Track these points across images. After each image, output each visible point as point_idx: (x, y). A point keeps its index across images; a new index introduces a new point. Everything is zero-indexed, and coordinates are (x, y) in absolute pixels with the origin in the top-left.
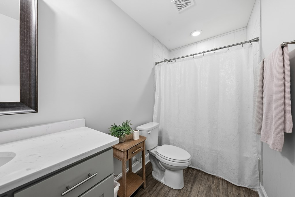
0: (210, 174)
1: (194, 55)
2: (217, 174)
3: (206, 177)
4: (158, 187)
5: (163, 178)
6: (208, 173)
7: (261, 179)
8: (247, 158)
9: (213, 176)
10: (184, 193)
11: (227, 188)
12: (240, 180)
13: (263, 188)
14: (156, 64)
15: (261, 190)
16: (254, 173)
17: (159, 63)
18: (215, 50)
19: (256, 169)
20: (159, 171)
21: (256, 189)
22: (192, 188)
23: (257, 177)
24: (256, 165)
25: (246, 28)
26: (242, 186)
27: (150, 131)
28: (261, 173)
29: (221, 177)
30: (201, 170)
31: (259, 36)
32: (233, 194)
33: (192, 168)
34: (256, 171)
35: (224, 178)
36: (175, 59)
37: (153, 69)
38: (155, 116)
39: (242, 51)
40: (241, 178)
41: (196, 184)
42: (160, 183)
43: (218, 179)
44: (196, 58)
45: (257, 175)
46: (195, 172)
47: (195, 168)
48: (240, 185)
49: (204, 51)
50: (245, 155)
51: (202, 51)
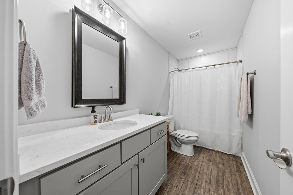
0: (211, 149)
1: (199, 68)
2: (215, 148)
3: (208, 151)
4: (178, 155)
5: (180, 151)
6: (209, 148)
7: (242, 148)
8: (234, 136)
9: (212, 150)
10: (195, 157)
11: (222, 156)
12: (230, 150)
13: (243, 153)
14: (170, 72)
15: (242, 155)
16: (238, 145)
17: (172, 71)
18: (214, 65)
19: (239, 143)
20: (176, 147)
21: (240, 155)
22: (199, 155)
23: (240, 147)
24: (239, 140)
25: (236, 48)
26: (231, 154)
27: (170, 119)
28: (242, 144)
29: (217, 150)
30: (204, 147)
31: (242, 59)
32: (225, 158)
33: (198, 146)
34: (240, 143)
35: (219, 150)
36: (186, 70)
37: (169, 76)
38: (170, 111)
39: (232, 67)
40: (230, 149)
41: (201, 154)
42: (178, 153)
43: (216, 151)
44: (201, 70)
45: (240, 146)
46: (200, 148)
47: (200, 146)
48: (229, 154)
49: (207, 65)
50: (233, 134)
51: (206, 66)
